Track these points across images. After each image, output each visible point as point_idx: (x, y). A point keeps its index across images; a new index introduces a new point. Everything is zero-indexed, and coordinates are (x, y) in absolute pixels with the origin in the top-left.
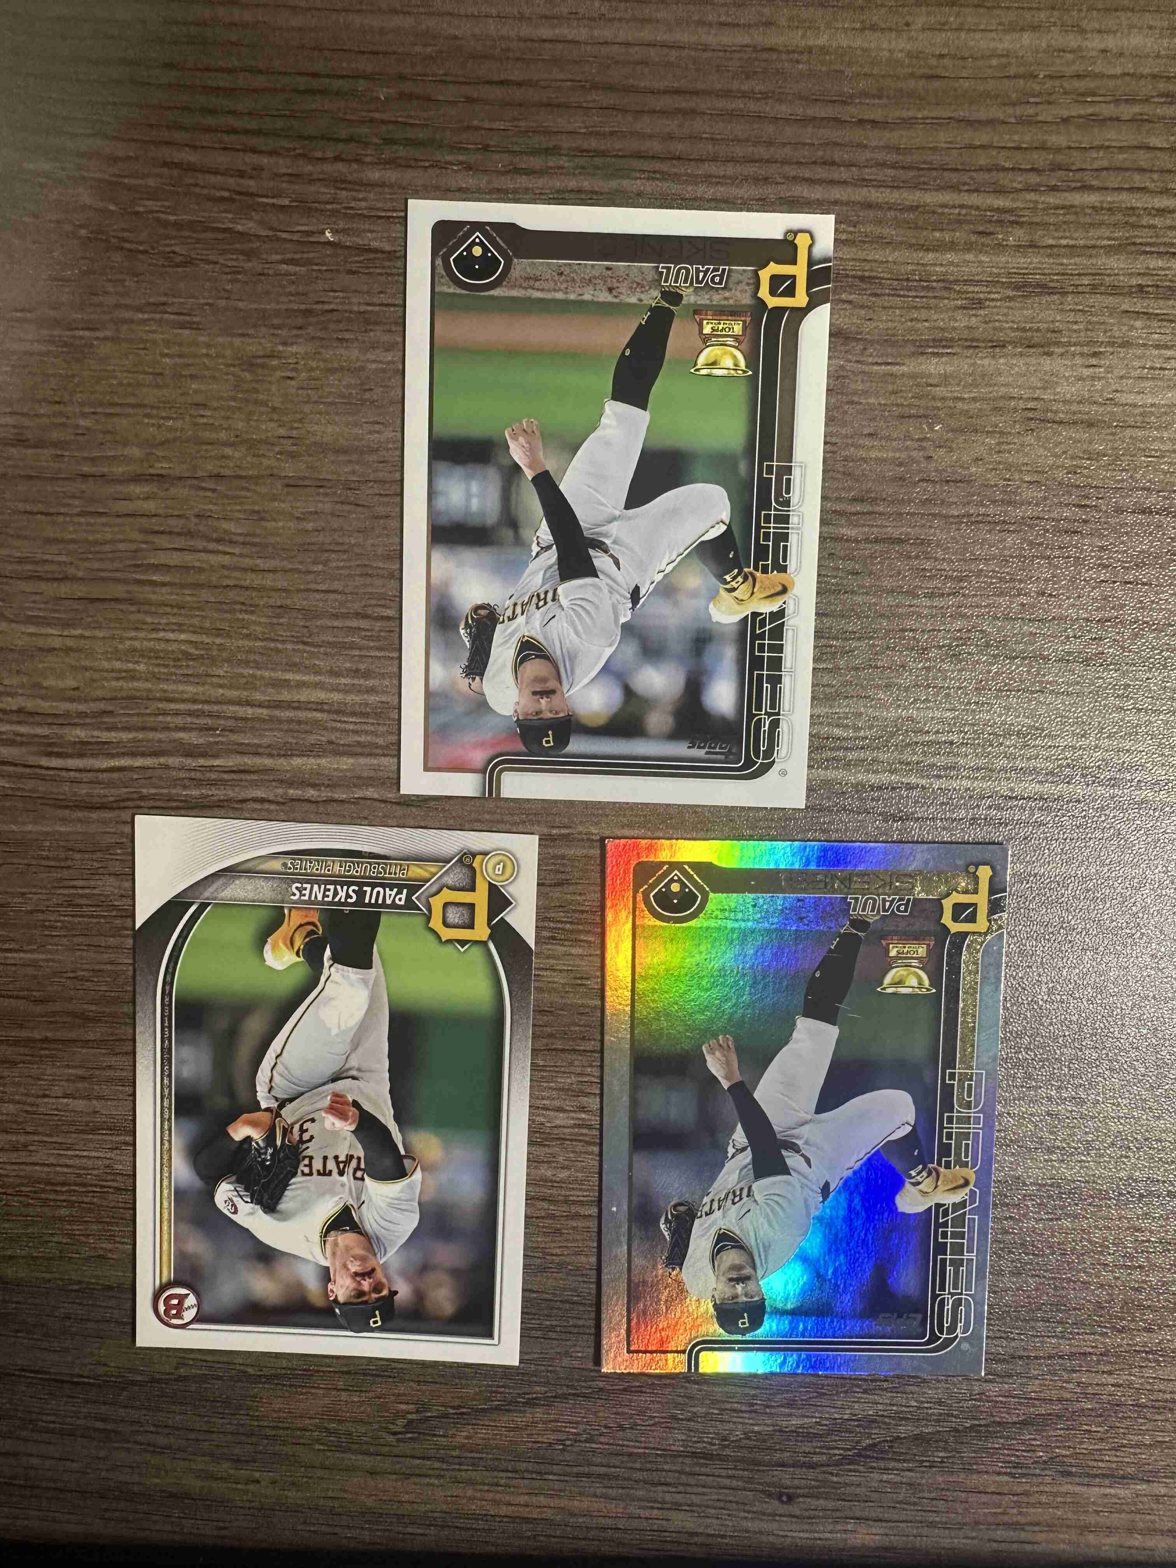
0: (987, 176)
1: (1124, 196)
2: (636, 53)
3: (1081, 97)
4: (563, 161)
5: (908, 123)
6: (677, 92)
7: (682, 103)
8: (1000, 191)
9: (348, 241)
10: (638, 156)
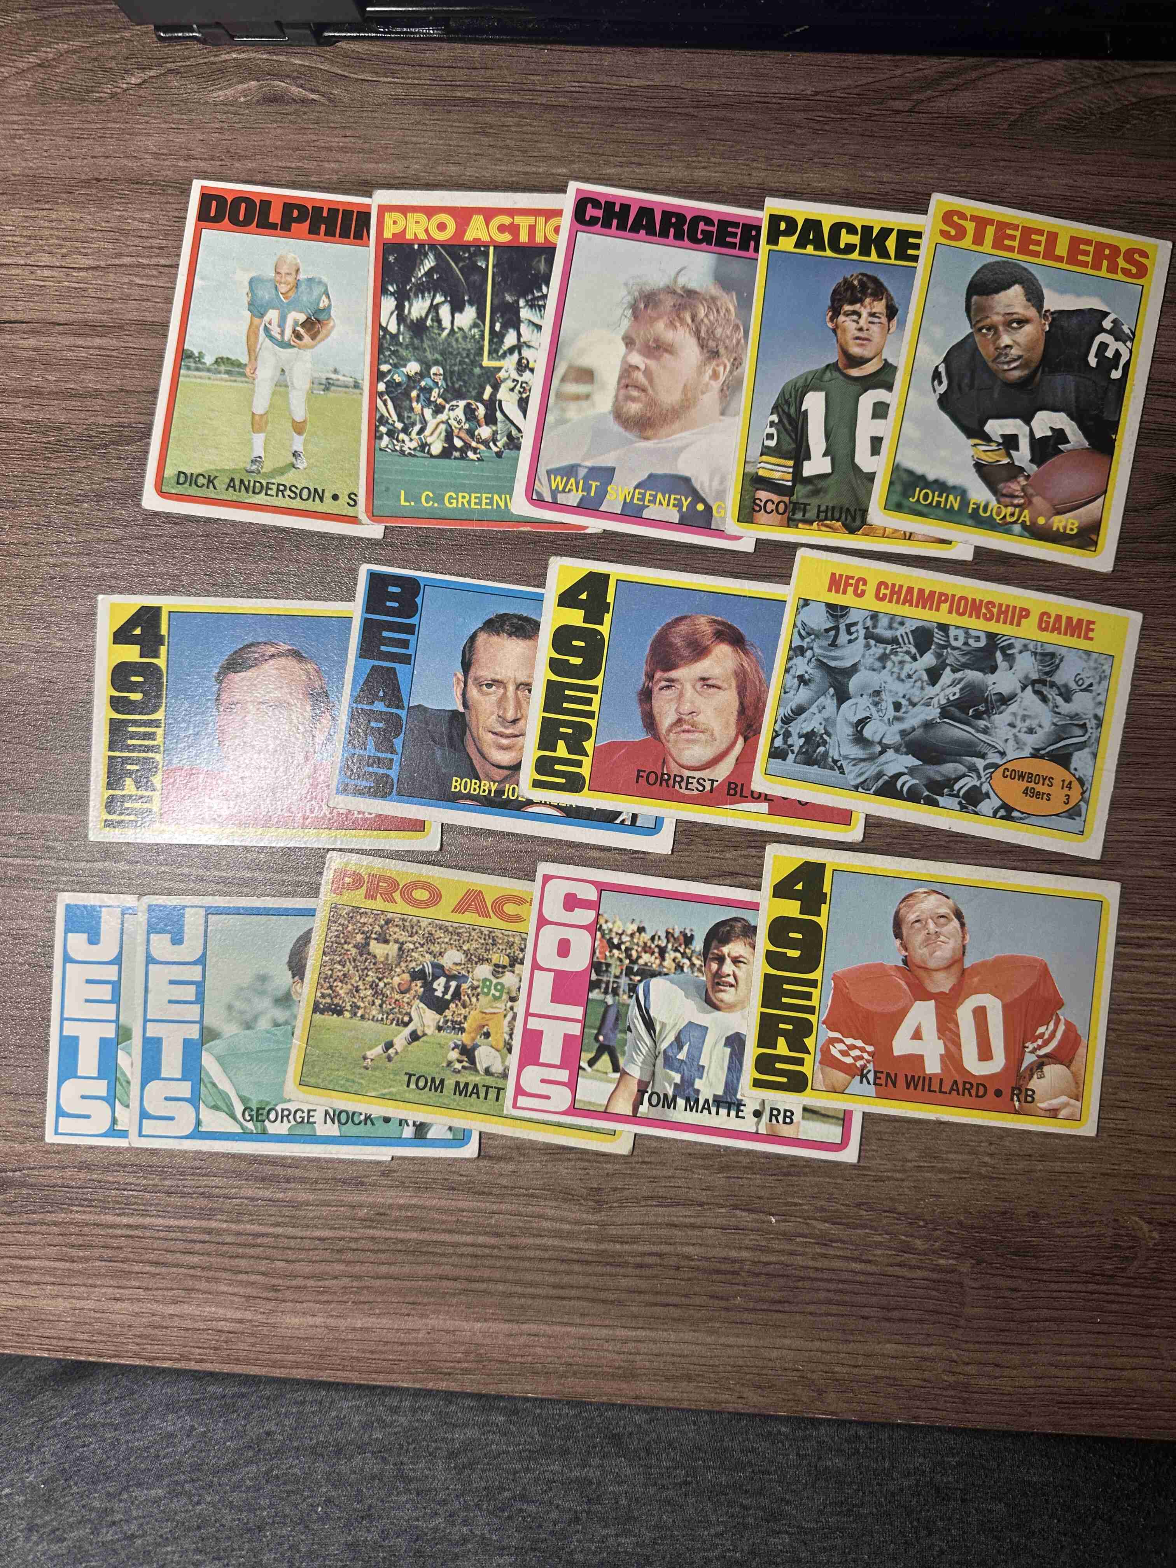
0: (380, 1247)
1: (300, 1234)
2: (587, 1321)
3: (326, 1290)
4: (631, 1260)
5: (427, 1278)
6: (563, 1298)
7: (561, 1292)
8: (372, 1238)
9: (762, 1216)
10: (588, 1263)
